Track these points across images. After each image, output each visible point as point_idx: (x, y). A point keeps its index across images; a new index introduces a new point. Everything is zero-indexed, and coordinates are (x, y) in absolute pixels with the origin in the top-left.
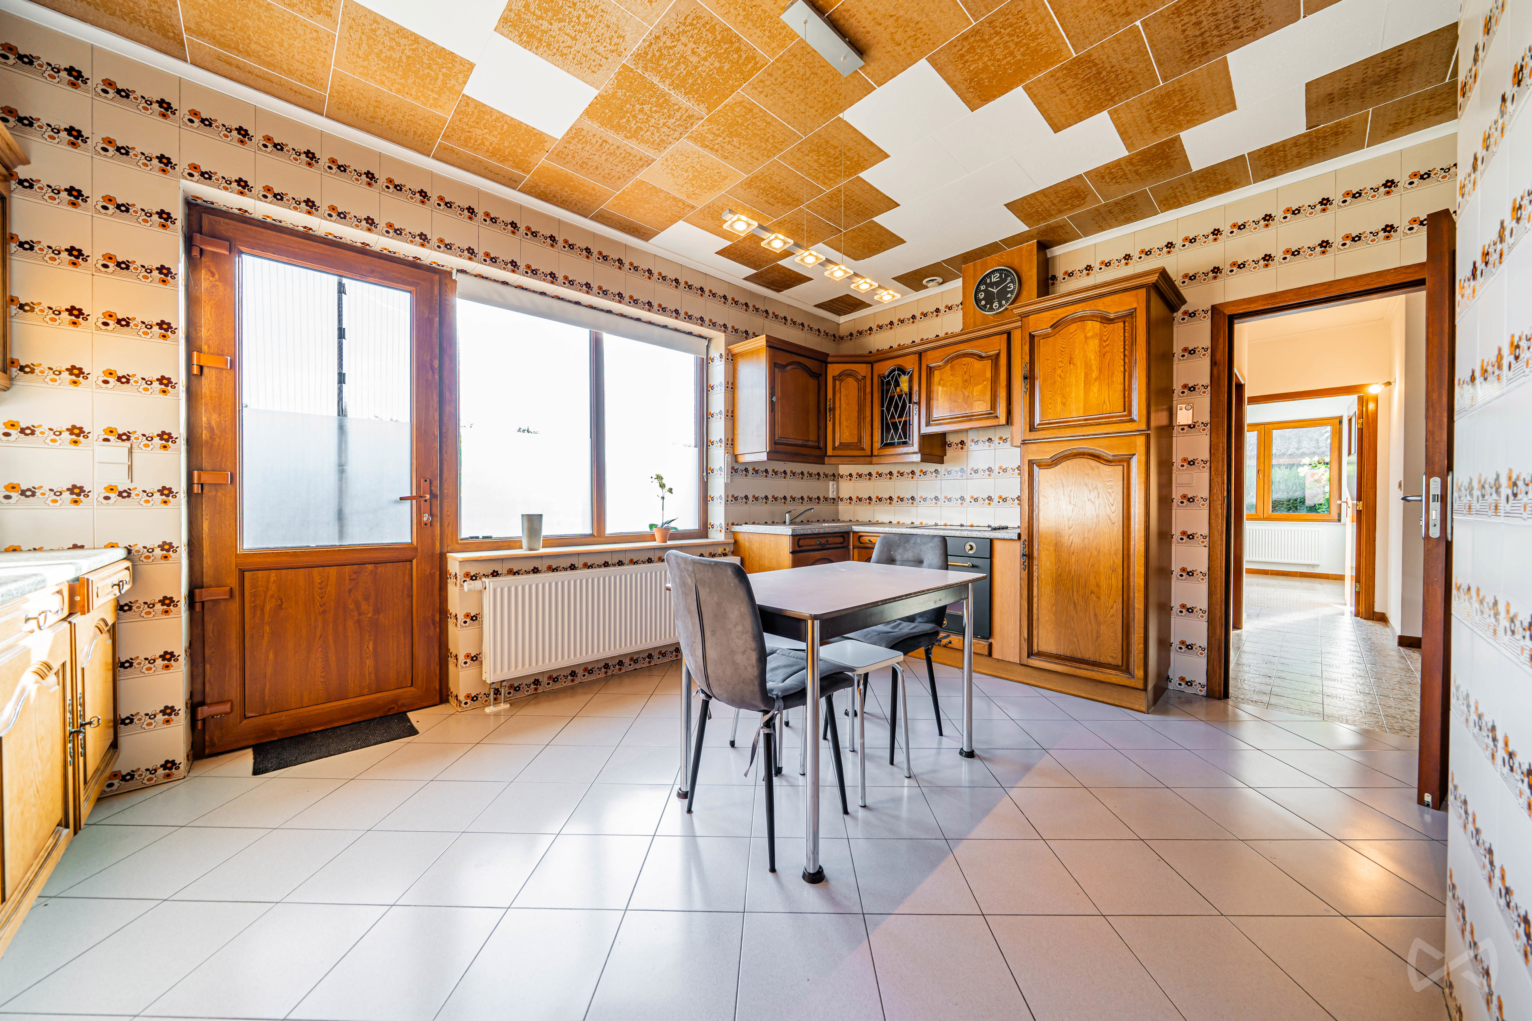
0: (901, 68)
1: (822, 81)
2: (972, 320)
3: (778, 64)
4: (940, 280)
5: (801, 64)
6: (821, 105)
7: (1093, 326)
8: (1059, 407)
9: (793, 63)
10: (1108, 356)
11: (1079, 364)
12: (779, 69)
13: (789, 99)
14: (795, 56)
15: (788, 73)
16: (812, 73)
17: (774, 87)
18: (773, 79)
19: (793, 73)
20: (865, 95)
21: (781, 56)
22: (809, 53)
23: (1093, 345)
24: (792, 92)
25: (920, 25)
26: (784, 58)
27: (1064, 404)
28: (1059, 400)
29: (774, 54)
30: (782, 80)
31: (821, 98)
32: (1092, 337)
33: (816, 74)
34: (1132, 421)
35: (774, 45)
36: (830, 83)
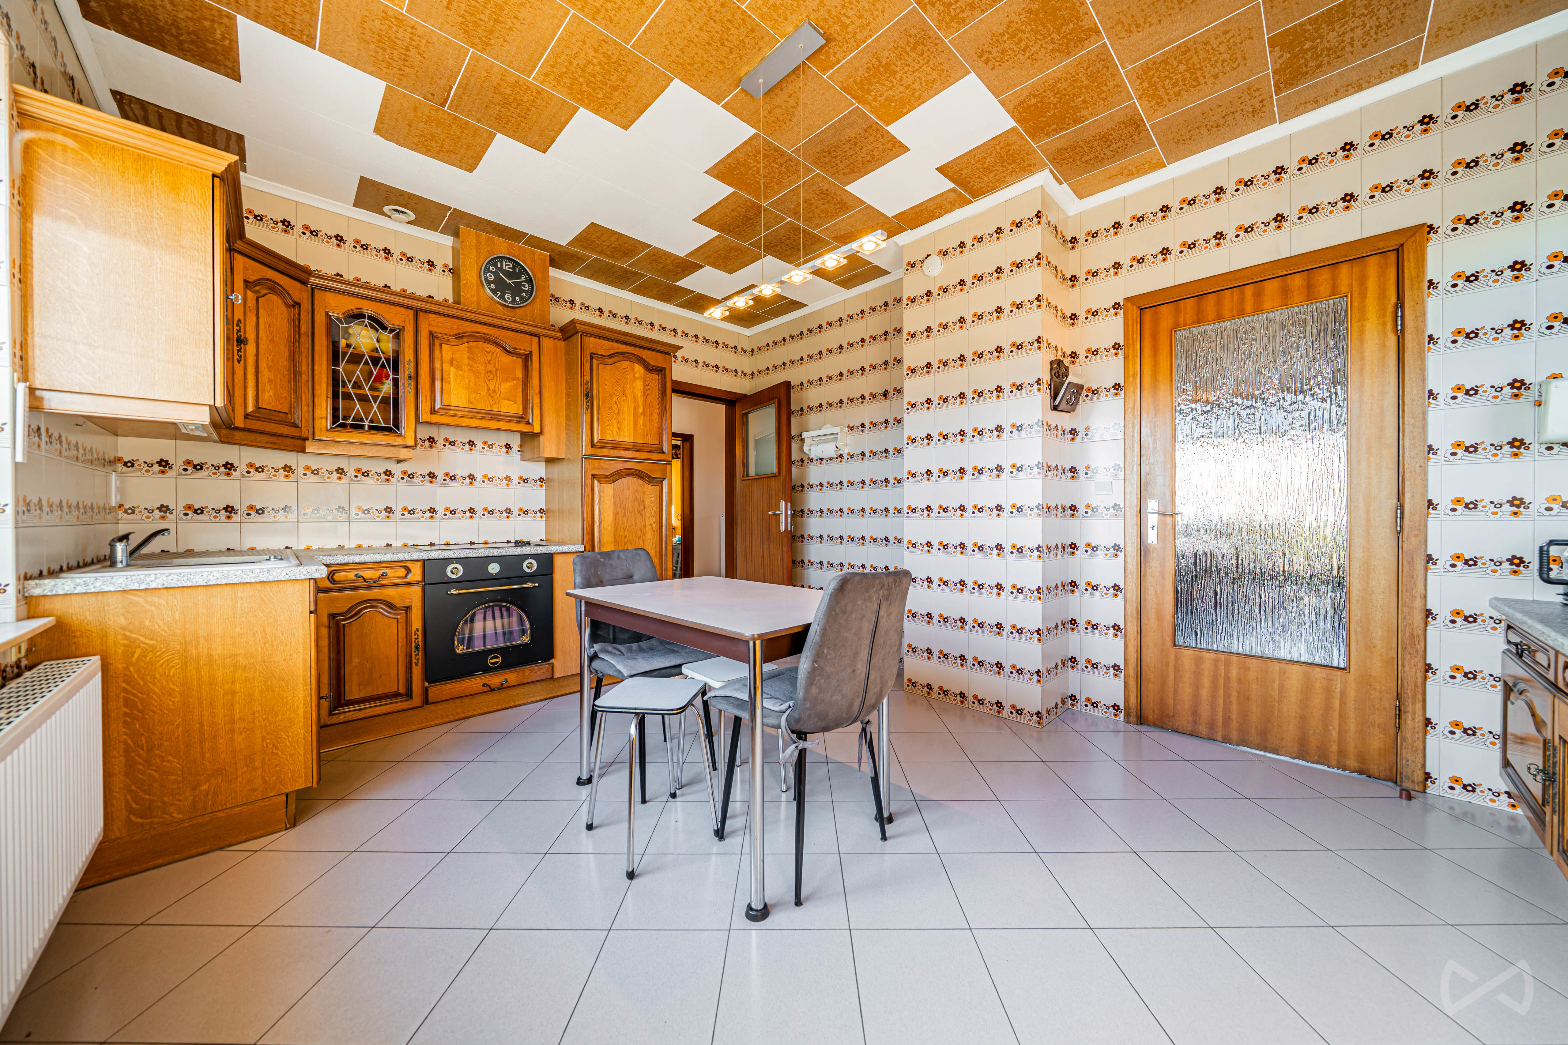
0: (745, 118)
1: (723, 59)
2: (475, 299)
3: (739, 13)
4: (412, 216)
5: (741, 38)
6: (688, 60)
7: (639, 369)
8: (616, 430)
9: (742, 29)
10: (649, 397)
11: (629, 397)
12: (733, 15)
13: (690, 26)
14: (752, 31)
15: (728, 25)
16: (731, 49)
17: (705, 10)
18: (718, 8)
19: (729, 29)
20: (709, 98)
21: (750, 17)
22: (756, 44)
23: (639, 385)
24: (701, 29)
25: (788, 122)
26: (748, 20)
27: (619, 429)
28: (615, 424)
29: (753, 10)
30: (717, 18)
31: (697, 59)
32: (639, 378)
33: (731, 52)
34: (663, 452)
35: (765, 9)
36: (720, 67)
